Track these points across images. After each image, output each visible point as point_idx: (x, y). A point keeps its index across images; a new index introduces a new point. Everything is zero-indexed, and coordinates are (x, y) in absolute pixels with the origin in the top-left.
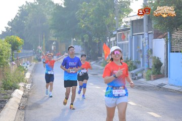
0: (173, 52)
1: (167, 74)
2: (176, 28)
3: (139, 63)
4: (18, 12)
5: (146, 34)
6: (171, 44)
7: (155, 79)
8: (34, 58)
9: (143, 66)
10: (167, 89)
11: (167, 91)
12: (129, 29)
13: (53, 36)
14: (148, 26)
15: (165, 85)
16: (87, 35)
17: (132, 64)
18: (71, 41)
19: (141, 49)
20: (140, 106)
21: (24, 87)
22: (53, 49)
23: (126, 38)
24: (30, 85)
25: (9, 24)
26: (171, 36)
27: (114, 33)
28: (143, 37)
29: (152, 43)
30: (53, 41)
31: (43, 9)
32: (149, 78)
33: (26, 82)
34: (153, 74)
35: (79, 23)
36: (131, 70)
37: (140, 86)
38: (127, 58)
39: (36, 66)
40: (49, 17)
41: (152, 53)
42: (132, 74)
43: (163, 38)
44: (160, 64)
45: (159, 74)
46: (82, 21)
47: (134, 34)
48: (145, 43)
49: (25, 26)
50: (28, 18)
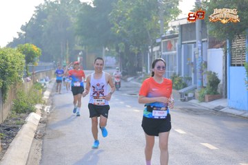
0: (234, 65)
1: (226, 94)
2: (238, 35)
3: (190, 79)
5: (199, 42)
6: (231, 55)
7: (210, 100)
9: (195, 83)
10: (226, 113)
11: (226, 116)
12: (177, 36)
13: (80, 45)
14: (201, 32)
15: (223, 108)
16: (123, 44)
17: (180, 81)
18: (102, 51)
19: (193, 61)
21: (42, 110)
23: (173, 48)
24: (50, 107)
25: (23, 28)
26: (231, 45)
27: (158, 41)
28: (195, 47)
29: (207, 54)
30: (79, 51)
31: (66, 10)
32: (203, 100)
33: (44, 103)
34: (208, 94)
35: (112, 28)
36: (180, 89)
37: (190, 110)
38: (175, 74)
41: (206, 67)
42: (180, 93)
43: (221, 47)
44: (218, 81)
45: (215, 93)
46: (116, 25)
47: (183, 42)
48: (198, 54)
49: (43, 32)
50: (47, 21)
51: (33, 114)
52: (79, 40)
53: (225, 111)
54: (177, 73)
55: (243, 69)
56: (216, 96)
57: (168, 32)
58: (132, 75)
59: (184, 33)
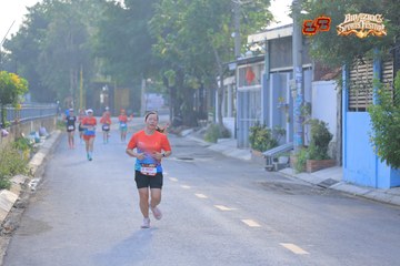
0: (354, 110)
1: (341, 158)
2: (360, 57)
3: (283, 133)
4: (26, 19)
5: (298, 69)
6: (349, 92)
7: (314, 170)
8: (58, 121)
9: (291, 140)
10: (340, 191)
11: (338, 196)
12: (262, 59)
13: (102, 73)
14: (301, 52)
15: (335, 182)
16: (173, 72)
17: (266, 136)
18: (140, 83)
19: (288, 102)
20: (269, 228)
21: (24, 186)
22: (102, 101)
23: (256, 80)
24: (38, 180)
25: (7, 44)
26: (348, 75)
27: (232, 67)
28: (291, 77)
29: (311, 89)
30: (103, 85)
31: (80, 13)
32: (303, 168)
33: (30, 174)
34: (311, 159)
35: (155, 46)
36: (266, 150)
37: (280, 185)
38: (258, 123)
39: (60, 138)
40: (92, 31)
41: (310, 112)
42: (266, 157)
43: (333, 78)
44: (328, 137)
45: (323, 158)
46: (161, 40)
47: (272, 70)
48: (295, 90)
49: (40, 51)
50: (48, 33)
51: (5, 192)
52: (101, 64)
53: (338, 188)
54: (262, 123)
55: (366, 116)
56: (326, 161)
57: (249, 54)
58: (190, 126)
59: (274, 54)
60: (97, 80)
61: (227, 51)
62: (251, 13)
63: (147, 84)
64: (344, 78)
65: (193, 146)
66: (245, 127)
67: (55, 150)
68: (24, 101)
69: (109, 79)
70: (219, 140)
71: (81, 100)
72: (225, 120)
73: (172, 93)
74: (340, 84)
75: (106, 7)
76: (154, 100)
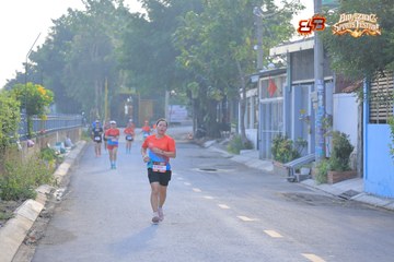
0: (375, 122)
1: (362, 170)
2: (381, 70)
3: (305, 144)
4: (51, 31)
5: (319, 82)
6: (369, 102)
7: (336, 181)
8: (83, 132)
9: (313, 152)
10: (361, 203)
11: (359, 207)
12: (284, 71)
13: (127, 85)
14: (323, 64)
15: (357, 193)
16: (196, 84)
17: (288, 147)
18: (164, 96)
19: (309, 114)
20: (291, 239)
21: (49, 195)
22: (126, 112)
23: (277, 91)
24: (63, 190)
25: (33, 56)
26: (369, 88)
27: (255, 79)
28: (313, 90)
29: (332, 102)
31: (104, 25)
32: (324, 179)
33: (56, 184)
34: (332, 170)
35: (178, 58)
36: (288, 161)
37: (302, 196)
38: (280, 135)
39: (85, 149)
40: (116, 43)
41: (331, 124)
42: (288, 168)
43: (354, 91)
44: (349, 149)
45: (344, 169)
46: (185, 52)
47: (294, 82)
48: (317, 102)
49: (66, 63)
50: (73, 45)
51: (30, 202)
53: (359, 200)
54: (284, 135)
55: (387, 128)
56: (347, 173)
57: (271, 67)
58: (212, 137)
59: (296, 66)
60: (122, 92)
61: (249, 63)
62: (273, 26)
63: (171, 95)
64: (365, 90)
65: (216, 157)
66: (267, 139)
67: (81, 160)
68: (49, 112)
69: (133, 91)
70: (242, 152)
71: (106, 111)
72: (247, 131)
73: (195, 105)
74: (361, 96)
75: (131, 20)
76: (178, 112)
